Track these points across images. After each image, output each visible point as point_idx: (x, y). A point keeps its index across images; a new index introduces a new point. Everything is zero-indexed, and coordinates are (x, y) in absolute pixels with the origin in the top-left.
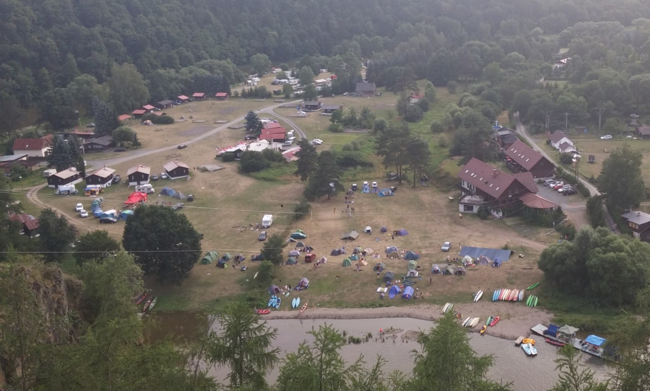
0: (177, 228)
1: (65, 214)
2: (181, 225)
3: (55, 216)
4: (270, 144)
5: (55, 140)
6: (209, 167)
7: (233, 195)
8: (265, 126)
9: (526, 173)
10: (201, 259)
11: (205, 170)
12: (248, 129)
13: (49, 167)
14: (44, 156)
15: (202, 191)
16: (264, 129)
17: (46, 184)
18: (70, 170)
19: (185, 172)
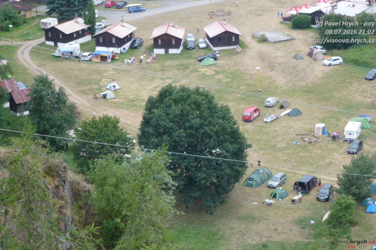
0: (215, 126)
1: (65, 87)
2: (221, 121)
3: (51, 88)
6: (270, 36)
7: (303, 83)
10: (245, 177)
11: (264, 40)
13: (49, 14)
15: (256, 72)
17: (43, 39)
18: (77, 22)
19: (233, 40)
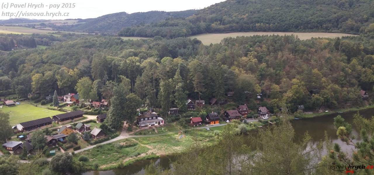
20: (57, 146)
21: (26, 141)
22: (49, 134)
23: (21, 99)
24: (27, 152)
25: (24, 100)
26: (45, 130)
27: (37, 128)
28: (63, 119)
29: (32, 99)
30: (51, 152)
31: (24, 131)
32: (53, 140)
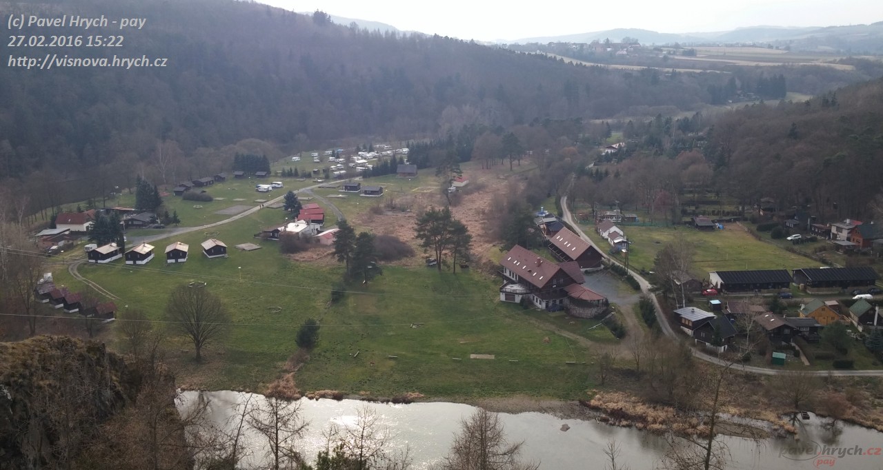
4: (308, 224)
5: (97, 215)
8: (303, 206)
9: (571, 263)
11: (242, 249)
12: (286, 208)
13: (90, 241)
14: (85, 230)
16: (301, 208)
17: (87, 259)
18: (111, 246)
19: (222, 251)
20: (793, 344)
21: (723, 314)
22: (778, 310)
23: (728, 218)
24: (721, 340)
25: (735, 220)
26: (770, 299)
27: (752, 290)
28: (819, 281)
29: (754, 221)
30: (777, 355)
31: (724, 290)
32: (785, 326)
